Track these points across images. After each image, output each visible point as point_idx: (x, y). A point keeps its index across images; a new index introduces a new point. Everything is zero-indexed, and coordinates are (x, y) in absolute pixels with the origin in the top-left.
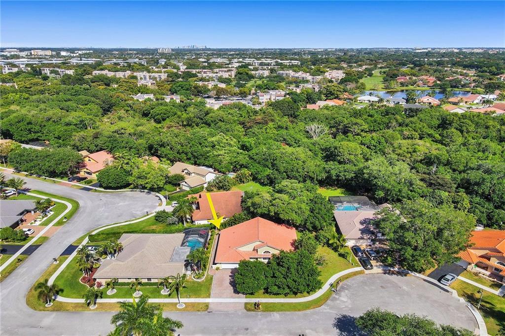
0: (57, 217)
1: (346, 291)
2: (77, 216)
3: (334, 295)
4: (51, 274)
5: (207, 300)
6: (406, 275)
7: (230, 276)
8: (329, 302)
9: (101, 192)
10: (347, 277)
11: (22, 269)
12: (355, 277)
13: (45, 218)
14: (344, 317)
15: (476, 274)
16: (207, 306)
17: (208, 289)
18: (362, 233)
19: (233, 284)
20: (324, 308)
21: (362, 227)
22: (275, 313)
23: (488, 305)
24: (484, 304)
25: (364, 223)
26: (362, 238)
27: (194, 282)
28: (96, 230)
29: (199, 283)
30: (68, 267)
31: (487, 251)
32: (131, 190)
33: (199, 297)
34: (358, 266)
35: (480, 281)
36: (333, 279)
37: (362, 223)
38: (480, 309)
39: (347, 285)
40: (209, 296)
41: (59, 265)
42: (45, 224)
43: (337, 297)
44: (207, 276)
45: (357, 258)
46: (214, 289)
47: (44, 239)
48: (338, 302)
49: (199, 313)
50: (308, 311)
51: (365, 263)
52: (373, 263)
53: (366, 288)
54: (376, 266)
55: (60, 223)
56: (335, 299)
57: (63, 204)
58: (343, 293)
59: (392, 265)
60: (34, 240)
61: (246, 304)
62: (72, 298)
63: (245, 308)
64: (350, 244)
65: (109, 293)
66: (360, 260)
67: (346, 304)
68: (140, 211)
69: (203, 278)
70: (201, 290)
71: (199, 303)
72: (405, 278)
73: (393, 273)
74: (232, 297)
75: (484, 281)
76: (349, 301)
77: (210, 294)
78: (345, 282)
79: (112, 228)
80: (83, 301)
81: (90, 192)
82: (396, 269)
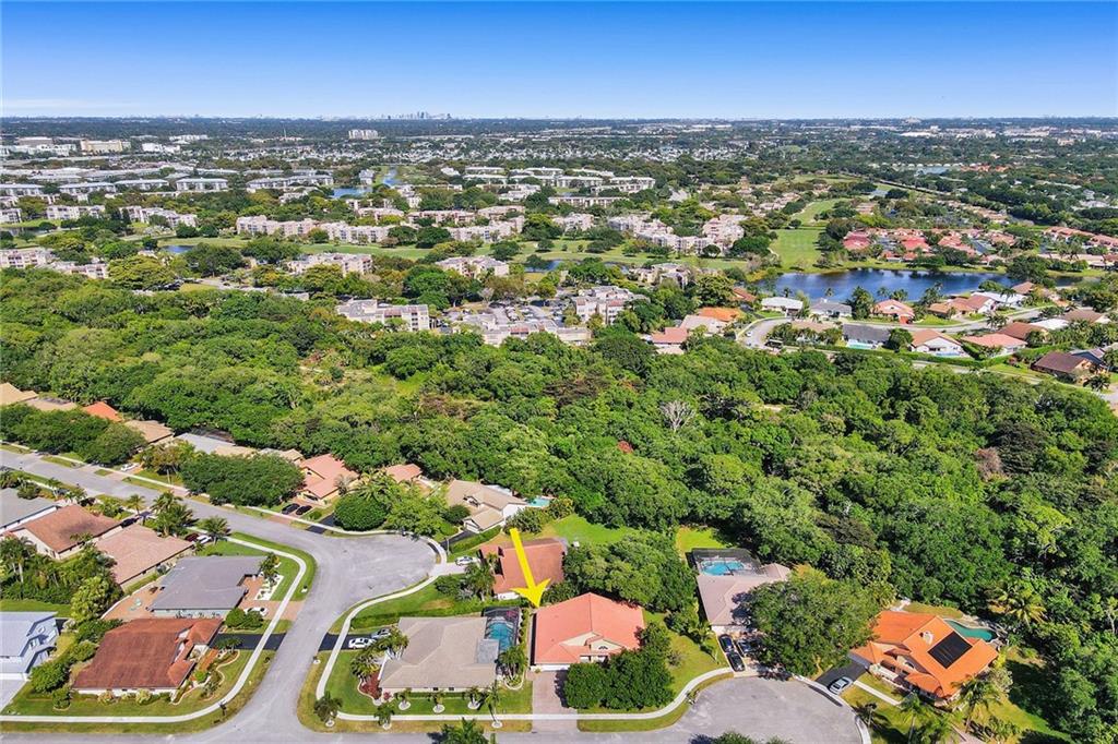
0: (290, 584)
1: (707, 703)
2: (320, 582)
3: (691, 708)
4: (316, 680)
5: (529, 717)
6: (787, 679)
7: (556, 682)
8: (684, 718)
9: (341, 535)
10: (709, 682)
11: (274, 674)
12: (721, 682)
13: (275, 588)
14: (701, 738)
15: (879, 677)
16: (530, 724)
17: (529, 701)
18: (734, 617)
19: (561, 693)
20: (677, 727)
21: (735, 606)
22: (615, 734)
23: (881, 722)
24: (876, 719)
25: (739, 600)
26: (734, 624)
27: (509, 691)
28: (355, 607)
29: (515, 692)
30: (335, 669)
31: (894, 647)
32: (386, 531)
33: (517, 712)
34: (726, 666)
35: (882, 688)
36: (690, 686)
37: (735, 601)
38: (871, 726)
39: (709, 695)
40: (530, 712)
41: (322, 666)
42: (279, 597)
43: (695, 711)
44: (525, 681)
45: (725, 654)
46: (536, 702)
47: (286, 624)
48: (695, 718)
49: (521, 734)
50: (658, 731)
51: (735, 661)
52: (746, 660)
53: (733, 698)
54: (750, 665)
55: (298, 596)
56: (693, 714)
57: (292, 560)
58: (702, 707)
59: (771, 665)
60: (273, 625)
61: (579, 721)
62: (356, 714)
63: (579, 727)
64: (718, 631)
65: (402, 707)
66: (729, 656)
67: (706, 721)
68: (411, 573)
69: (520, 686)
70: (519, 702)
71: (519, 721)
72: (785, 682)
73: (771, 676)
74: (560, 712)
75: (887, 687)
76: (709, 717)
77: (531, 709)
78: (706, 689)
79: (378, 605)
80: (371, 718)
81: (324, 536)
82: (776, 670)
